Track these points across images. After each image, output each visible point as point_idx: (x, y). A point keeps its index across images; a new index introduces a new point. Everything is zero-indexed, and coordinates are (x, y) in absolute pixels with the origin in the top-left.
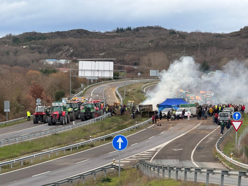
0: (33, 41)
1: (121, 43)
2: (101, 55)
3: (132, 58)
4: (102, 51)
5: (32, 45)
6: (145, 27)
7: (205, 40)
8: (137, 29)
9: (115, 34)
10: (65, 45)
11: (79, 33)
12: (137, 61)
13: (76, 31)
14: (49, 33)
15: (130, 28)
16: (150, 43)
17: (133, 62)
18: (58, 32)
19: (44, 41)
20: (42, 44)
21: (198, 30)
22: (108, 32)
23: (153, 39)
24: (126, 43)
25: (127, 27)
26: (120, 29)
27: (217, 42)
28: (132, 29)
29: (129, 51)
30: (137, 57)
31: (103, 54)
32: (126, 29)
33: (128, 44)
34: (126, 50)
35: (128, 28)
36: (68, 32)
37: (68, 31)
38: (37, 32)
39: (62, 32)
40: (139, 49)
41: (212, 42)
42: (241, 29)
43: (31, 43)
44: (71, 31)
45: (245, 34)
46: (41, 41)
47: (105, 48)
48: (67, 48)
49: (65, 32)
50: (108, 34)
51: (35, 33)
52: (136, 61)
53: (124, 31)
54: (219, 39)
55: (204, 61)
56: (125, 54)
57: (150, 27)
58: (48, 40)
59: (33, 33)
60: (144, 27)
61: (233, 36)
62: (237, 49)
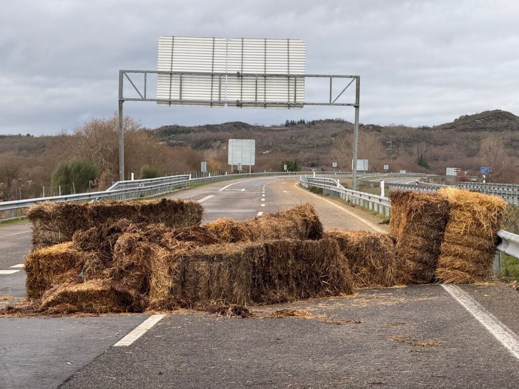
0: (173, 135)
1: (292, 137)
2: (264, 153)
3: (308, 156)
4: (266, 147)
5: (171, 141)
6: (323, 120)
7: (408, 133)
8: (313, 123)
9: (283, 128)
10: (215, 140)
11: (236, 127)
12: (316, 161)
13: (232, 124)
14: (196, 127)
15: (304, 121)
16: (333, 137)
17: (309, 162)
18: (208, 125)
19: (188, 135)
20: (184, 140)
21: (393, 124)
22: (275, 126)
23: (337, 132)
24: (299, 137)
25: (299, 120)
26: (290, 122)
27: (425, 136)
28: (306, 122)
29: (303, 148)
30: (315, 156)
31: (267, 152)
32: (298, 122)
33: (301, 139)
34: (299, 146)
35: (301, 121)
36: (222, 126)
37: (222, 124)
38: (180, 125)
39: (213, 125)
40: (318, 146)
41: (417, 136)
42: (456, 119)
43: (169, 139)
44: (226, 124)
45: (462, 126)
46: (183, 135)
47: (271, 144)
48: (218, 145)
49: (217, 125)
50: (275, 128)
51: (178, 127)
52: (314, 162)
53: (295, 124)
54: (426, 132)
55: (421, 157)
56: (298, 152)
57: (330, 120)
58: (192, 134)
59: (174, 126)
60: (321, 121)
61: (446, 129)
62: (455, 145)
